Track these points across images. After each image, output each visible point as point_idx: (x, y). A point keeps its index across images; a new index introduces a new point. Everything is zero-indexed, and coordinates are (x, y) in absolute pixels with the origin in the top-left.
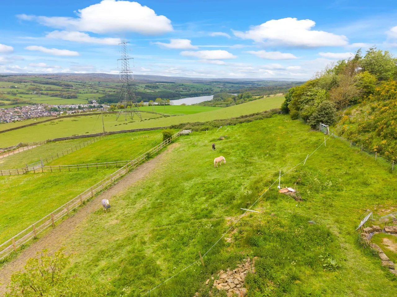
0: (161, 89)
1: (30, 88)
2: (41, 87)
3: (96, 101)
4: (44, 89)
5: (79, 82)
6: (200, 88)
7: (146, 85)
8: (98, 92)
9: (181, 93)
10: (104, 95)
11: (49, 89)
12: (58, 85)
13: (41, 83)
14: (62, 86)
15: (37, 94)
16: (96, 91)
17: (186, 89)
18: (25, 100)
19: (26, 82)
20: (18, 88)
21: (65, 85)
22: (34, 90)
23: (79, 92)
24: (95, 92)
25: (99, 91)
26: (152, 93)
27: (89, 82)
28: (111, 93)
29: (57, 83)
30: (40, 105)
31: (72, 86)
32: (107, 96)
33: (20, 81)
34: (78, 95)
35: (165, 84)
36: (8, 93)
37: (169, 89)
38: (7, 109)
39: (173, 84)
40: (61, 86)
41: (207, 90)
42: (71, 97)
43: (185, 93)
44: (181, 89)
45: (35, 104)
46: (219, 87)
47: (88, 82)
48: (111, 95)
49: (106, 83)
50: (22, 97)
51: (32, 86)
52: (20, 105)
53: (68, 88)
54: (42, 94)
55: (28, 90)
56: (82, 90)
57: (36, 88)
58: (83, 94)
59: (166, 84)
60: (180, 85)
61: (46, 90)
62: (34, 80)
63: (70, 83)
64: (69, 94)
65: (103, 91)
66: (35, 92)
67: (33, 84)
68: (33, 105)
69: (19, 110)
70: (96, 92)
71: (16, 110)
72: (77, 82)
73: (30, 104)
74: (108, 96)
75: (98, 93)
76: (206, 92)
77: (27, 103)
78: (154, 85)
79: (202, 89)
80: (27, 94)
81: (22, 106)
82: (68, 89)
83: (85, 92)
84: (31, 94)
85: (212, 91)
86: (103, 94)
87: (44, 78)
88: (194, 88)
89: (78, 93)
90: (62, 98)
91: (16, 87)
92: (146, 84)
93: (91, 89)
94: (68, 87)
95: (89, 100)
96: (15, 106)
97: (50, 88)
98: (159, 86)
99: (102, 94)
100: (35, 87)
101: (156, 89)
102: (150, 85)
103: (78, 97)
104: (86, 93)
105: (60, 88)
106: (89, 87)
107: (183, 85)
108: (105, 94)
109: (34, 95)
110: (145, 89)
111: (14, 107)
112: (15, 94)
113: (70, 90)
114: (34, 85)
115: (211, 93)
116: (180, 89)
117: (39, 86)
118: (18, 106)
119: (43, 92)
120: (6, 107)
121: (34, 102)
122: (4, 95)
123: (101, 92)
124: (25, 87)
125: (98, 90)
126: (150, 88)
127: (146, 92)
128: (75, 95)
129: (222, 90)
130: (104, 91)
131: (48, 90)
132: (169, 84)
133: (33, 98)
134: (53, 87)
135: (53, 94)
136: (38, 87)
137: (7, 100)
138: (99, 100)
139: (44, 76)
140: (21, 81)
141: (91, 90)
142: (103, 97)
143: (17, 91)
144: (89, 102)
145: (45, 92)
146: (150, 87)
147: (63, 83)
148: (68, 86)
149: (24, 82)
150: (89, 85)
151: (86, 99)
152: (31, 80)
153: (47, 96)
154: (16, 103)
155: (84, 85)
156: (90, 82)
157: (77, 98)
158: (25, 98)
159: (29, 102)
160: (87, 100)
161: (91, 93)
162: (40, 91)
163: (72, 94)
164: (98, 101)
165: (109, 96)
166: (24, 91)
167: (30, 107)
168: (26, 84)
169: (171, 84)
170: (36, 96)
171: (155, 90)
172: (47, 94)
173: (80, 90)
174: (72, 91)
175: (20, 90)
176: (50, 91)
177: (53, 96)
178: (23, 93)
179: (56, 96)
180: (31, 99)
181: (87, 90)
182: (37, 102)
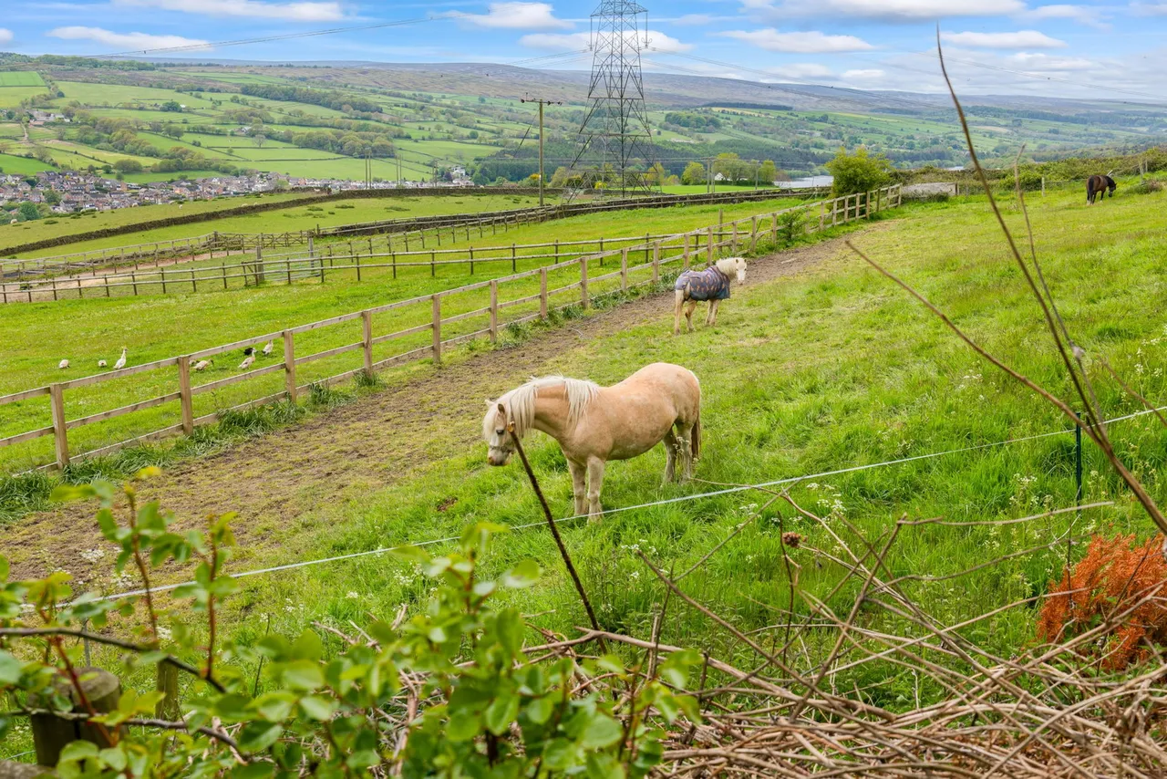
0: (729, 134)
1: (229, 113)
2: (269, 109)
3: (464, 172)
4: (277, 117)
5: (404, 97)
6: (904, 134)
7: (668, 116)
8: (474, 136)
9: (815, 151)
10: (499, 149)
11: (294, 119)
12: (328, 105)
13: (268, 94)
14: (344, 107)
15: (253, 136)
16: (467, 132)
17: (840, 135)
18: (209, 155)
19: (219, 91)
20: (189, 111)
21: (354, 106)
22: (242, 120)
23: (405, 134)
24: (462, 138)
25: (480, 133)
26: (689, 148)
27: (444, 97)
28: (522, 143)
29: (325, 95)
30: (262, 177)
31: (380, 111)
32: (509, 153)
33: (197, 86)
34: (399, 143)
35: (747, 112)
36: (156, 129)
37: (764, 133)
38: (146, 186)
39: (783, 114)
40: (338, 108)
41: (935, 142)
42: (374, 151)
44: (818, 134)
45: (244, 172)
46: (992, 135)
47: (440, 95)
48: (527, 152)
49: (509, 102)
50: (199, 145)
51: (237, 107)
52: (191, 175)
53: (363, 118)
54: (269, 136)
55: (222, 118)
56: (416, 125)
57: (252, 114)
58: (416, 141)
59: (754, 113)
60: (813, 120)
61: (283, 124)
62: (247, 82)
63: (372, 99)
64: (365, 142)
65: (493, 132)
66: (247, 128)
67: (241, 97)
68: (237, 175)
69: (187, 193)
70: (468, 138)
71: (177, 191)
72: (398, 96)
73: (225, 171)
74: (515, 154)
75: (475, 141)
76: (926, 150)
77: (217, 169)
78: (702, 116)
79: (912, 138)
80: (218, 134)
81: (198, 177)
82: (362, 122)
83: (426, 134)
84: (232, 134)
85: (955, 147)
86: (496, 144)
87: (282, 77)
88: (873, 131)
89: (399, 137)
90: (338, 153)
91: (183, 106)
92: (668, 112)
93: (450, 122)
94: (366, 114)
95: (440, 165)
96: (176, 176)
97: (301, 113)
98: (722, 121)
99: (490, 144)
100: (246, 108)
101: (710, 132)
102: (683, 114)
103: (398, 153)
104: (431, 138)
105: (337, 116)
106: (442, 117)
107: (824, 119)
108: (501, 146)
109: (241, 139)
110: (663, 132)
111: (172, 181)
112: (177, 134)
113: (372, 123)
114: (245, 103)
115: (952, 159)
116: (811, 134)
117: (261, 107)
118: (184, 179)
119: (275, 128)
120: (143, 179)
121: (240, 166)
122: (140, 136)
123: (488, 135)
124: (213, 108)
125: (475, 128)
126: (686, 129)
127: (665, 142)
128: (390, 144)
129: (1006, 148)
130: (499, 133)
131: (293, 124)
132: (764, 111)
133: (236, 152)
134: (310, 110)
135: (309, 135)
136: (258, 111)
137: (151, 154)
138: (478, 168)
139: (282, 71)
140: (203, 87)
141: (450, 128)
142: (492, 156)
143: (185, 122)
144: (437, 173)
145: (282, 130)
146: (686, 124)
147: (347, 94)
148: (364, 107)
149: (212, 90)
150: (444, 109)
151: (427, 160)
152: (237, 85)
153: (289, 145)
154: (179, 168)
155: (422, 108)
156: (447, 95)
157: (392, 156)
158: (208, 148)
159: (222, 165)
160: (432, 165)
161: (449, 139)
162: (265, 126)
163: (380, 141)
164: (473, 172)
165: (518, 152)
166: (208, 122)
167: (224, 185)
168: (216, 96)
169: (774, 114)
170: (249, 142)
171: (704, 136)
172: (287, 139)
173: (410, 128)
174: (378, 130)
175: (196, 121)
176: (300, 125)
177: (308, 144)
178: (202, 131)
179: (319, 145)
180: (230, 153)
181: (433, 126)
182: (249, 166)
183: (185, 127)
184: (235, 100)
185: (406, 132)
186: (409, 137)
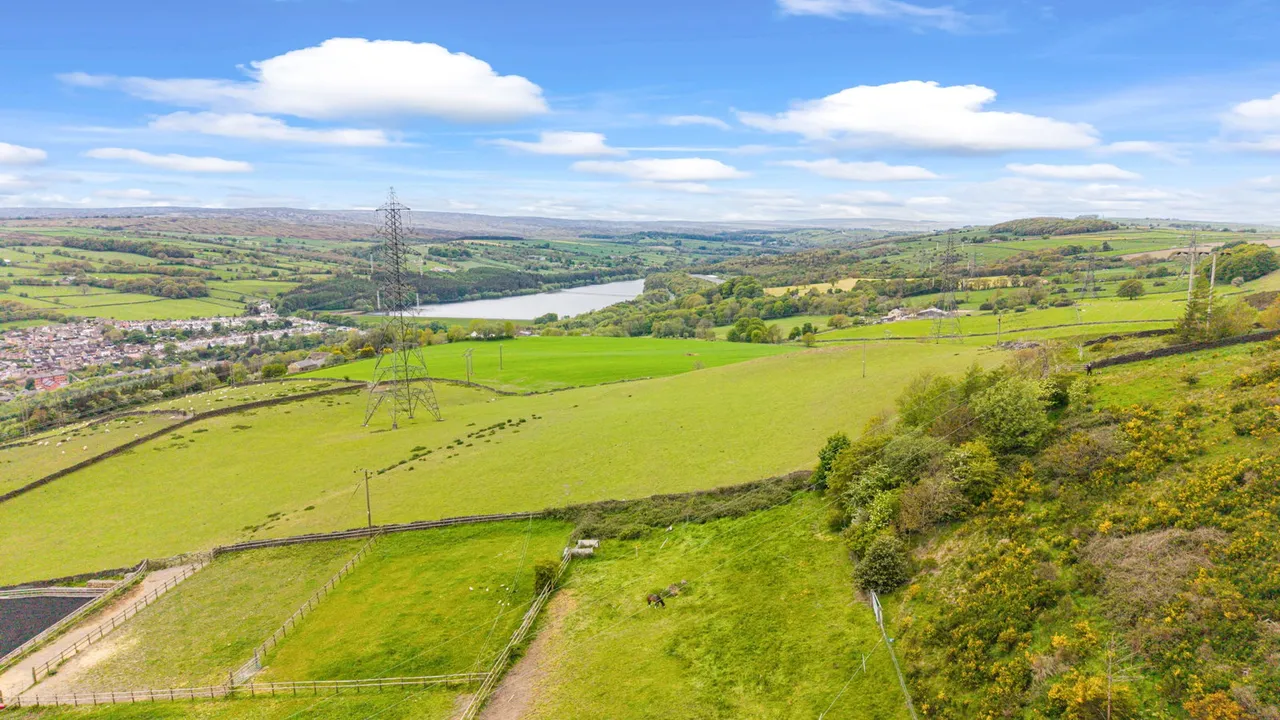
0: (478, 261)
1: (52, 265)
2: (90, 259)
3: (269, 306)
4: (98, 266)
5: (211, 242)
6: (602, 256)
7: (430, 249)
8: (275, 274)
9: (542, 272)
10: (298, 284)
11: (115, 268)
12: (144, 253)
13: (87, 245)
14: (160, 255)
15: (78, 285)
16: (268, 271)
17: (559, 260)
18: (40, 305)
19: (40, 245)
20: (13, 265)
21: (169, 254)
22: (65, 271)
23: (216, 276)
24: (265, 276)
25: (280, 271)
26: (449, 276)
27: (246, 239)
28: (316, 278)
29: (142, 245)
30: (89, 322)
31: (192, 256)
32: (307, 288)
33: (19, 241)
34: (210, 284)
35: (490, 243)
37: (505, 259)
39: (517, 243)
40: (154, 255)
41: (625, 261)
42: (190, 293)
43: (555, 272)
44: (543, 258)
45: (72, 319)
46: (662, 253)
47: (242, 238)
48: (321, 286)
49: (301, 240)
50: (26, 296)
51: (60, 259)
52: (20, 325)
53: (178, 264)
54: (92, 284)
55: (45, 270)
56: (225, 267)
57: (75, 266)
58: (226, 281)
59: (495, 243)
60: (539, 247)
61: (105, 272)
62: (67, 235)
63: (184, 245)
64: (181, 285)
65: (290, 270)
66: (71, 278)
67: (63, 249)
68: (65, 322)
69: (18, 342)
70: (270, 276)
71: (9, 341)
72: (207, 241)
73: (53, 319)
74: (309, 288)
75: (276, 279)
76: (619, 268)
77: (46, 317)
78: (457, 248)
79: (609, 258)
80: (44, 284)
81: (29, 326)
82: (177, 267)
83: (235, 275)
84: (58, 284)
85: (638, 264)
86: (294, 280)
87: (97, 227)
88: (582, 254)
89: (211, 278)
90: (157, 295)
91: (7, 261)
92: (430, 245)
93: (253, 263)
94: (180, 259)
95: (248, 301)
97: (121, 262)
98: (472, 251)
99: (289, 281)
100: (68, 260)
101: (464, 260)
102: (441, 246)
103: (212, 292)
104: (238, 278)
105: (153, 262)
106: (247, 259)
107: (547, 246)
108: (299, 281)
109: (66, 288)
110: (427, 262)
113: (186, 268)
114: (67, 255)
115: (637, 274)
116: (538, 259)
117: (83, 258)
118: (14, 329)
119: (96, 277)
121: (68, 314)
123: (287, 272)
124: (37, 261)
125: (276, 267)
126: (445, 259)
127: (430, 272)
128: (203, 285)
129: (672, 263)
130: (295, 271)
131: (114, 272)
132: (503, 242)
133: (62, 300)
134: (128, 259)
135: (130, 283)
136: (80, 262)
138: (281, 301)
139: (98, 222)
140: (25, 242)
141: (254, 268)
142: (291, 292)
143: (11, 275)
144: (246, 308)
145: (105, 278)
146: (445, 255)
147: (162, 243)
148: (177, 255)
149: (34, 244)
150: (248, 252)
151: (238, 297)
152: (57, 238)
153: (112, 291)
154: (9, 319)
155: (229, 252)
156: (249, 237)
157: (206, 295)
158: (35, 298)
159: (50, 314)
160: (241, 301)
161: (254, 278)
162: (88, 275)
163: (194, 283)
164: (277, 306)
165: (313, 286)
166: (34, 275)
167: (54, 332)
168: (38, 250)
169: (510, 244)
170: (74, 290)
171: (459, 264)
172: (109, 286)
173: (219, 270)
174: (191, 274)
175: (21, 274)
176: (120, 272)
177: (129, 289)
178: (29, 283)
179: (140, 289)
180: (57, 302)
181: (239, 267)
182: (76, 313)
183: (11, 280)
184: (57, 253)
185: (216, 274)
186: (219, 279)
